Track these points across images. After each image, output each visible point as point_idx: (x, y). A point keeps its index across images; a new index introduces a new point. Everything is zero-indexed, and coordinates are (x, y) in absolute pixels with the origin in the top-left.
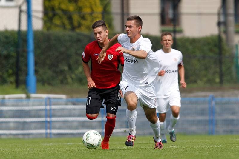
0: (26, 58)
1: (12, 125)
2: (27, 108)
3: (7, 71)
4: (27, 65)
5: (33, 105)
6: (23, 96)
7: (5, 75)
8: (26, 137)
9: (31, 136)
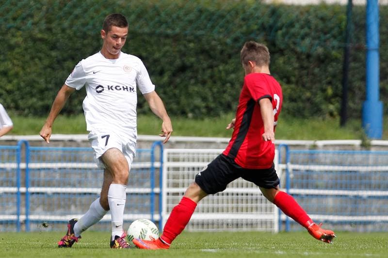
0: (365, 65)
1: (330, 202)
2: (362, 169)
3: (324, 91)
4: (364, 79)
5: (376, 164)
6: (357, 142)
7: (318, 99)
8: (361, 228)
9: (370, 228)
